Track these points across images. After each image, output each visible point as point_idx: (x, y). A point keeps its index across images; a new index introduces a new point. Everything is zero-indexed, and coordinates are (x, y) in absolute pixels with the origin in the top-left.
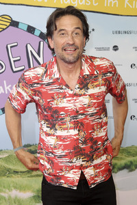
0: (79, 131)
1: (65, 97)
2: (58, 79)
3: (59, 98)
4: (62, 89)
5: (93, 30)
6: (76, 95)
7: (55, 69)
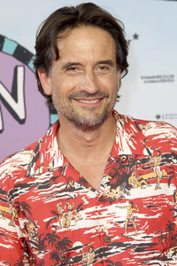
1: (81, 207)
3: (67, 210)
4: (72, 189)
5: (136, 37)
7: (54, 149)
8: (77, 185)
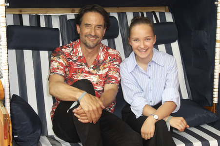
1: (82, 72)
2: (81, 57)
4: (81, 65)
6: (89, 73)
7: (79, 49)
8: (84, 64)
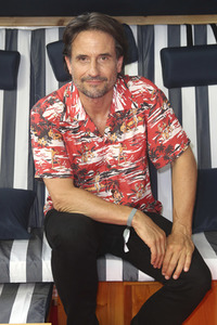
0: (113, 192)
7: (79, 106)
8: (92, 134)
